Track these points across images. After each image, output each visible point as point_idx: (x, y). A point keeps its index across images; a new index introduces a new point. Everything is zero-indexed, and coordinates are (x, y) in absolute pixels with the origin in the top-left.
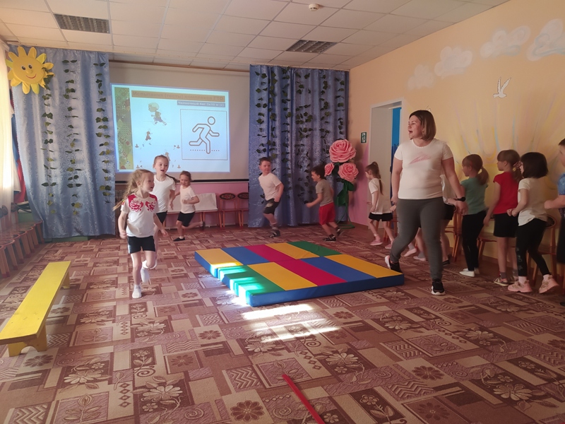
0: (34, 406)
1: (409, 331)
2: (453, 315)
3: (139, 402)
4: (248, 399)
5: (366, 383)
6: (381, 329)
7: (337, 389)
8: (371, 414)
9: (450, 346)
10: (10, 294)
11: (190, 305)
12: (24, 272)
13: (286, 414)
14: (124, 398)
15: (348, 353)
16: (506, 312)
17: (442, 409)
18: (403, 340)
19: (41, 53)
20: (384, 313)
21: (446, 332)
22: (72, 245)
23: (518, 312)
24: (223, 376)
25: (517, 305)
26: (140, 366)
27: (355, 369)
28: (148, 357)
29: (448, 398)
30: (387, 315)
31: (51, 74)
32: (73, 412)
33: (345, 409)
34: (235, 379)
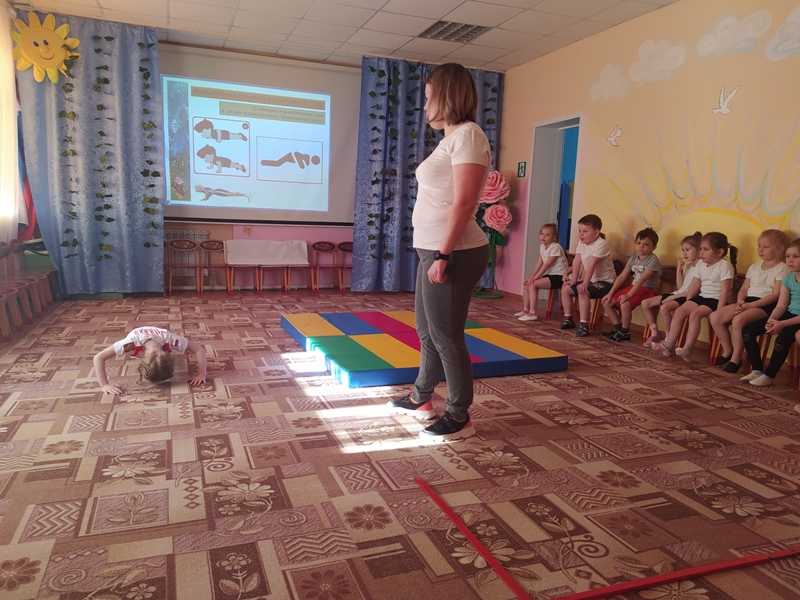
0: (63, 502)
1: (589, 427)
2: (648, 410)
3: (213, 503)
4: (367, 503)
5: (532, 488)
6: (549, 423)
7: (492, 495)
8: (542, 527)
9: (647, 448)
10: (15, 363)
11: (276, 385)
12: (34, 336)
13: (423, 523)
14: (191, 498)
15: (505, 451)
16: (723, 408)
17: (642, 524)
18: (580, 438)
19: (62, 24)
20: (552, 404)
21: (641, 429)
22: (100, 305)
23: (739, 408)
24: (330, 473)
25: (737, 401)
26: (211, 457)
27: (516, 471)
28: (221, 447)
29: (650, 511)
30: (556, 407)
31: (76, 54)
32: (118, 513)
33: (505, 519)
34: (347, 478)
